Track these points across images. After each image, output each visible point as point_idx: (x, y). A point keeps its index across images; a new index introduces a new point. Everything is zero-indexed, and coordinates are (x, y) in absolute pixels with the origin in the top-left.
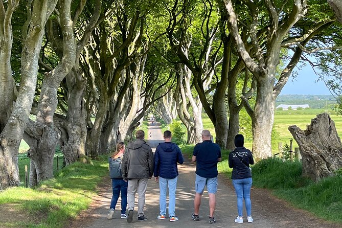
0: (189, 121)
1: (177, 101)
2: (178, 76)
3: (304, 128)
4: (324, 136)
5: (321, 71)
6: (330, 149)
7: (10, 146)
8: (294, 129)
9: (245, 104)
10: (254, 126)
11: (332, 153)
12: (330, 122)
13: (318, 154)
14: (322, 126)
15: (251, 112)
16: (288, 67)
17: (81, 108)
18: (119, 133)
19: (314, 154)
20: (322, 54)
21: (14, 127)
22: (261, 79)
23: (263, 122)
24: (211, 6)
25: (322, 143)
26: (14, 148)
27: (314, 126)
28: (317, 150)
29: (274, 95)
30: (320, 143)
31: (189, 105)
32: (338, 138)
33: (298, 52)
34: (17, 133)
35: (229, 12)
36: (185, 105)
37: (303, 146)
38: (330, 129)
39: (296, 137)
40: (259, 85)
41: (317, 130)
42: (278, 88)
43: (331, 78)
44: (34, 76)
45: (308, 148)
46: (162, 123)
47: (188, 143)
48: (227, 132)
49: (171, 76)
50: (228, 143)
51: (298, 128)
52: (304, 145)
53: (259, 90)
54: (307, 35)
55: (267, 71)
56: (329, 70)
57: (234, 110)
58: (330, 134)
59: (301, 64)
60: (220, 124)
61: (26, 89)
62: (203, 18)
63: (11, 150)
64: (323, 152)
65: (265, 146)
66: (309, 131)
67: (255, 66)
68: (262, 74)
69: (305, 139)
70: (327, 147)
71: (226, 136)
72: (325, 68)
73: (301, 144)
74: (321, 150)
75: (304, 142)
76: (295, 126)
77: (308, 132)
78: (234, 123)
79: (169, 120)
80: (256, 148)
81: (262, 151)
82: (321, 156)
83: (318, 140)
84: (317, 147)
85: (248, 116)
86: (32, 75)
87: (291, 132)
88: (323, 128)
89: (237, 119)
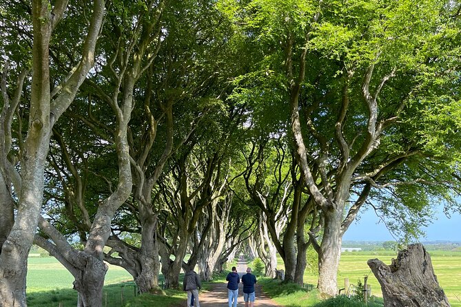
0: (266, 258)
1: (257, 242)
2: (258, 221)
3: (388, 262)
4: (417, 273)
5: (382, 214)
6: (425, 291)
7: (7, 277)
8: (375, 264)
9: (312, 240)
10: (320, 261)
11: (428, 296)
12: (425, 255)
13: (410, 297)
14: (414, 260)
15: (318, 248)
16: (357, 204)
17: (154, 242)
18: (208, 266)
19: (404, 297)
20: (384, 198)
21: (9, 253)
22: (329, 213)
23: (329, 257)
24: (284, 153)
25: (415, 283)
26: (13, 281)
27: (404, 260)
28: (408, 293)
29: (341, 231)
30: (412, 282)
31: (266, 246)
32: (434, 276)
33: (363, 196)
34: (15, 262)
35: (298, 142)
36: (263, 245)
37: (389, 287)
38: (425, 264)
39: (379, 274)
40: (327, 221)
41: (408, 265)
42: (346, 225)
43: (391, 220)
44: (37, 189)
45: (396, 289)
46: (249, 260)
47: (265, 275)
48: (295, 267)
49: (253, 222)
50: (296, 277)
51: (381, 262)
52: (389, 285)
53: (326, 225)
54: (378, 170)
55: (337, 206)
56: (389, 213)
57: (302, 247)
58: (424, 271)
59: (364, 208)
60: (289, 260)
61: (26, 206)
62: (277, 164)
63: (10, 283)
64: (416, 295)
65: (331, 282)
66: (395, 266)
67: (324, 200)
68: (330, 208)
69: (392, 277)
70: (422, 287)
71: (294, 270)
72: (386, 211)
73: (386, 284)
74: (413, 293)
75: (390, 281)
76: (377, 259)
77: (395, 268)
78: (301, 259)
79: (253, 258)
80: (322, 283)
81: (328, 286)
82: (414, 301)
83: (410, 278)
84: (409, 289)
85: (315, 253)
86: (33, 187)
87: (371, 267)
88: (416, 262)
89: (305, 255)
